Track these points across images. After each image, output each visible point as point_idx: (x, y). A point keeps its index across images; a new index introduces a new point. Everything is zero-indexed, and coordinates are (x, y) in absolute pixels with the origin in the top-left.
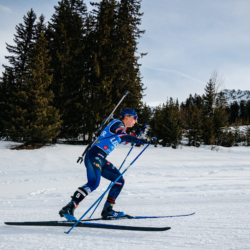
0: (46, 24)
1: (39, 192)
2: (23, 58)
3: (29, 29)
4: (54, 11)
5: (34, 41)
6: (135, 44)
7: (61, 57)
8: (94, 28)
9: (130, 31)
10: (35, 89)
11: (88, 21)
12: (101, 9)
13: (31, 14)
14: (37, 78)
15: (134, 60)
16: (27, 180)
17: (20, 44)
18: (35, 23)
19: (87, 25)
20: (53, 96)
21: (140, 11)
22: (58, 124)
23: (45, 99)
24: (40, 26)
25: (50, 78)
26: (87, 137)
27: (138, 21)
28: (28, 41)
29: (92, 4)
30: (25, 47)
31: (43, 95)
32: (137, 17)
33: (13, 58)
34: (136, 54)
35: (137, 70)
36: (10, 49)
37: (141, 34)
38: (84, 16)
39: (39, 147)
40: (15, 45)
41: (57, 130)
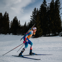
0: (38, 10)
1: (38, 48)
2: (34, 18)
3: (35, 12)
4: (40, 7)
5: (36, 14)
6: (59, 11)
7: (42, 17)
8: (49, 9)
9: (58, 9)
10: (37, 25)
11: (48, 8)
12: (51, 5)
13: (35, 9)
14: (37, 22)
15: (59, 15)
16: (35, 45)
17: (33, 15)
18: (36, 10)
19: (48, 9)
20: (40, 26)
21: (60, 3)
22: (42, 32)
23: (39, 27)
24: (37, 11)
25: (40, 22)
26: (48, 35)
27: (60, 6)
28: (35, 14)
29: (48, 4)
30: (34, 16)
31: (38, 26)
32: (60, 5)
33: (32, 18)
34: (60, 14)
35: (60, 18)
36: (31, 17)
37: (61, 9)
38: (47, 7)
39: (38, 37)
40: (32, 16)
41: (41, 33)
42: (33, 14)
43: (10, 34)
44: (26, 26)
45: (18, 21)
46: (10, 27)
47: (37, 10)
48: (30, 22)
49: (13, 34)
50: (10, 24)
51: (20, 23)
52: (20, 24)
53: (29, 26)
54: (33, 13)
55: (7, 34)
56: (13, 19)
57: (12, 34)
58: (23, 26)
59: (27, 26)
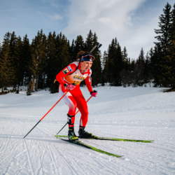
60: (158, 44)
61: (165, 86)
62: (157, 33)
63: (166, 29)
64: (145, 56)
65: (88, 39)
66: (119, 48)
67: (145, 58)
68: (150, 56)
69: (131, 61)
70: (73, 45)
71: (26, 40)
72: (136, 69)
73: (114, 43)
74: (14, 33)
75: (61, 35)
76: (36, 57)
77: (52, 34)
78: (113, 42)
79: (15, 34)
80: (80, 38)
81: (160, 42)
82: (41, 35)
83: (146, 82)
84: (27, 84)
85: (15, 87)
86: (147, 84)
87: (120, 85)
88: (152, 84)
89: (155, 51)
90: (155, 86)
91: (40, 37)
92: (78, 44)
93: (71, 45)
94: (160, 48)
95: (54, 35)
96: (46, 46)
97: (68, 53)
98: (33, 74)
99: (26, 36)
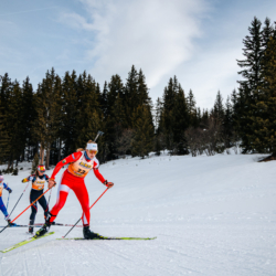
42: (250, 51)
43: (158, 154)
44: (222, 112)
45: (186, 95)
46: (156, 124)
47: (263, 26)
48: (241, 90)
49: (172, 154)
50: (154, 113)
51: (193, 104)
52: (197, 106)
53: (236, 107)
54: (249, 47)
55: (150, 154)
56: (166, 91)
57: (166, 151)
58: (209, 113)
59: (228, 111)
60: (244, 84)
61: (260, 152)
62: (241, 65)
63: (256, 59)
64: (224, 103)
65: (130, 81)
66: (181, 93)
67: (225, 107)
68: (232, 103)
69: (202, 114)
70: (105, 90)
71: (28, 87)
72: (212, 125)
73: (173, 84)
74: (6, 75)
75: (85, 76)
76: (45, 113)
77: (70, 74)
78: (171, 83)
79: (9, 77)
80: (116, 79)
81: (247, 79)
82: (52, 76)
83: (229, 146)
84: (32, 158)
85: (11, 164)
86: (231, 150)
87: (186, 153)
88: (239, 150)
89: (240, 94)
90: (244, 152)
91: (50, 80)
92: (113, 89)
93: (102, 90)
94: (247, 91)
95: (74, 76)
96: (60, 94)
97: (97, 103)
98: (40, 141)
99: (27, 79)
